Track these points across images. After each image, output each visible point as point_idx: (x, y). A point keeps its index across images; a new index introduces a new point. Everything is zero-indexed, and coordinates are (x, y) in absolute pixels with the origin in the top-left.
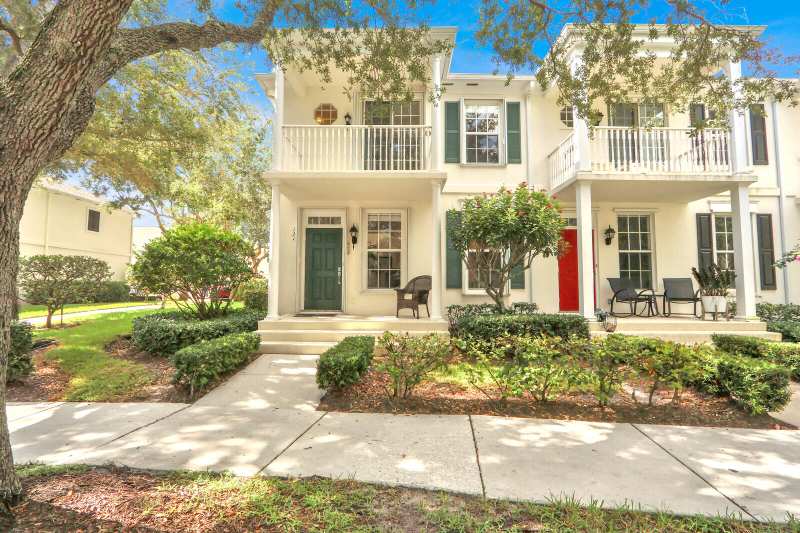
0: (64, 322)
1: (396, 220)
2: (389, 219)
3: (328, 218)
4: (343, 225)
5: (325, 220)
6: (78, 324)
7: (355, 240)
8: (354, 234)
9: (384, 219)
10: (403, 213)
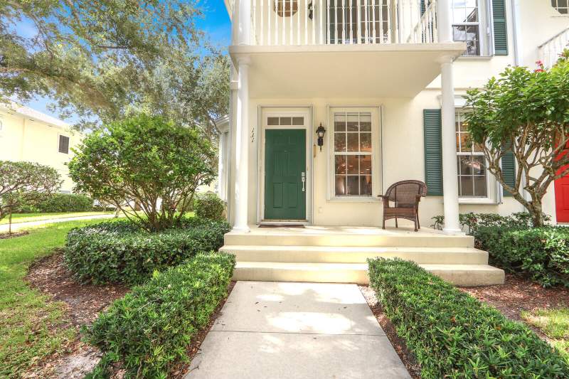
0: (13, 231)
1: (365, 120)
2: (359, 120)
3: (289, 118)
4: (306, 126)
5: (285, 121)
6: (27, 233)
7: (320, 142)
8: (321, 134)
9: (353, 119)
10: (374, 112)
